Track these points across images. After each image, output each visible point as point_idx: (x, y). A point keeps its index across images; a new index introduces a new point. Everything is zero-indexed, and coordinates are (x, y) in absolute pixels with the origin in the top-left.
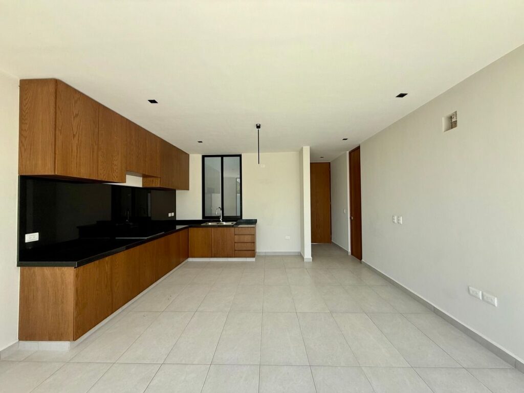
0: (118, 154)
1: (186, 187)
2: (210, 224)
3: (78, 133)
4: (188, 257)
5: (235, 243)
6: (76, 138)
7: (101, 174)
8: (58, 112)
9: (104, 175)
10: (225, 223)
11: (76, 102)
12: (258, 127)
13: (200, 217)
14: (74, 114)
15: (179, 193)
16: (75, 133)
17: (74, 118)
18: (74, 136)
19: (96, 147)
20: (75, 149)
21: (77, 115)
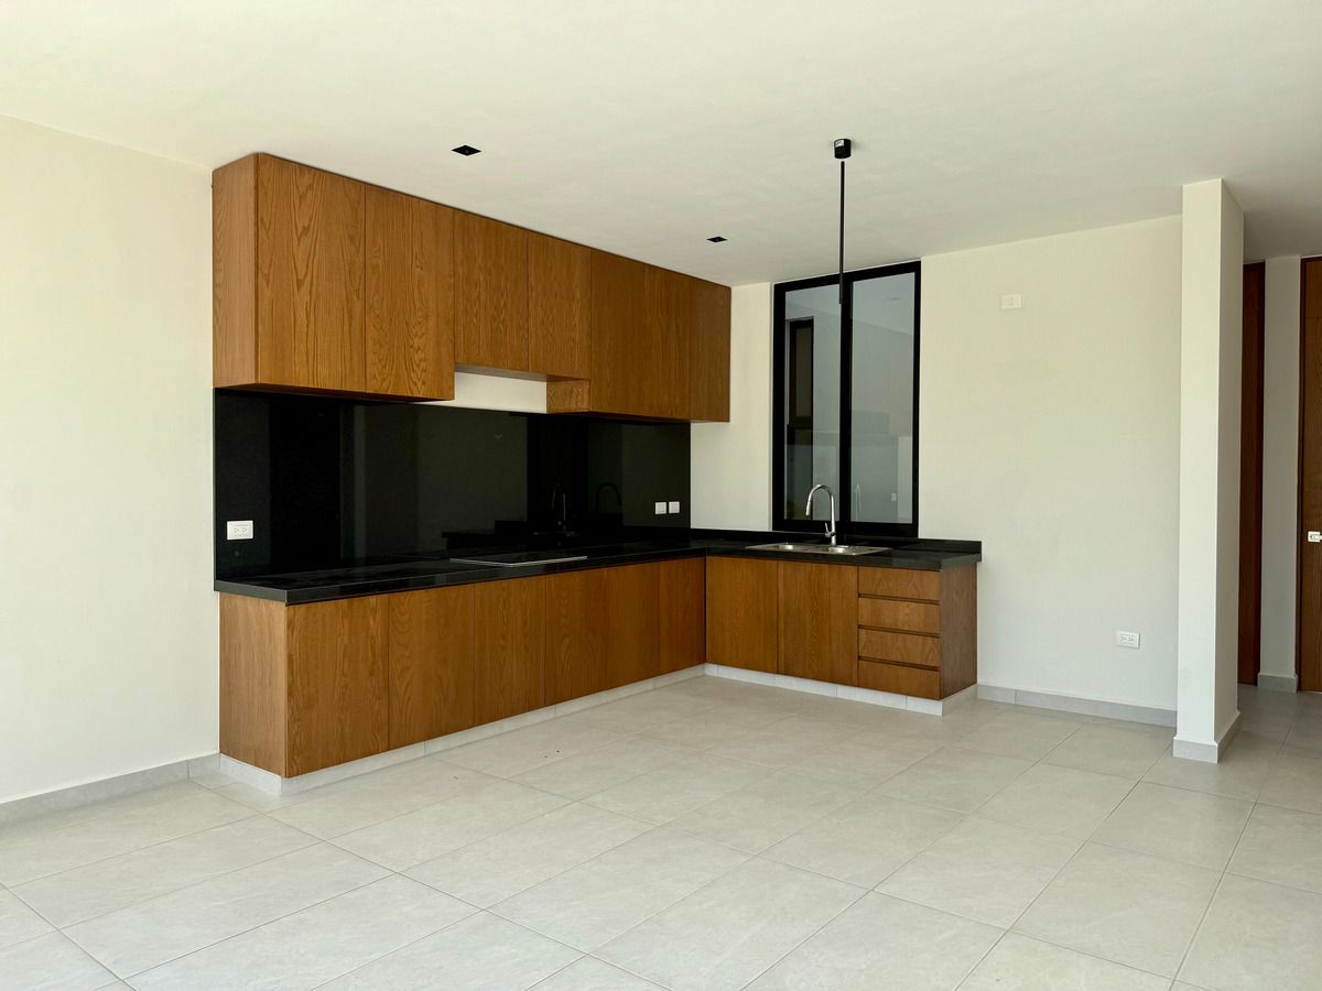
0: (427, 317)
1: (720, 412)
3: (309, 277)
4: (702, 658)
5: (859, 627)
6: (305, 288)
7: (375, 377)
8: (262, 233)
9: (384, 380)
10: (840, 550)
11: (302, 197)
12: (843, 151)
13: (762, 521)
14: (300, 230)
15: (700, 432)
16: (302, 278)
17: (299, 240)
18: (300, 284)
19: (358, 306)
20: (302, 315)
21: (306, 230)
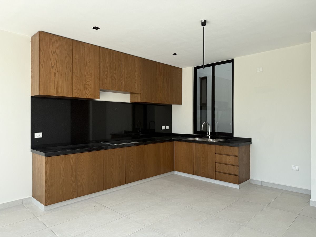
0: (91, 76)
1: (179, 102)
2: (197, 139)
3: (55, 66)
4: (173, 169)
5: (216, 162)
6: (54, 68)
7: (75, 93)
8: (41, 53)
9: (78, 94)
11: (53, 43)
12: (204, 23)
13: (191, 132)
14: (53, 52)
15: (174, 107)
16: (53, 65)
17: (52, 55)
18: (52, 67)
19: (70, 73)
20: (53, 76)
21: (54, 52)
